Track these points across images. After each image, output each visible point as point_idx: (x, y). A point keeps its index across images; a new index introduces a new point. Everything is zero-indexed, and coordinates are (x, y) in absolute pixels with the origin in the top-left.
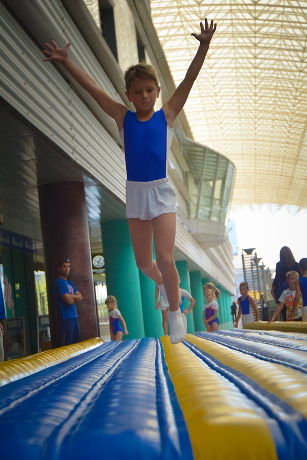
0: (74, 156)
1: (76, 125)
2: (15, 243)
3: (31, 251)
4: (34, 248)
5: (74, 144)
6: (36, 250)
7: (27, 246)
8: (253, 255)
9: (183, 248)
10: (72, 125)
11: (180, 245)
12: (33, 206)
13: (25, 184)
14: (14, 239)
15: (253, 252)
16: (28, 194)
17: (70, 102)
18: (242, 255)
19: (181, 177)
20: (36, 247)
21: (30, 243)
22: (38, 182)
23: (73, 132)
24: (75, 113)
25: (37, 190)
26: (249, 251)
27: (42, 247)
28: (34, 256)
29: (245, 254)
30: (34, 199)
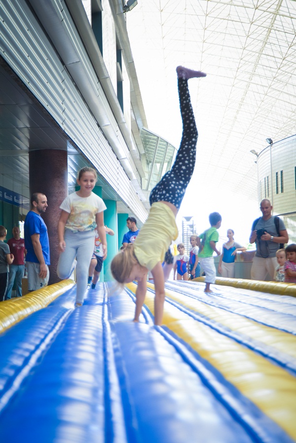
0: (63, 127)
1: (66, 100)
2: (6, 197)
3: (18, 204)
4: (21, 203)
5: (64, 116)
6: (22, 204)
7: (15, 200)
8: (190, 223)
9: (136, 212)
10: (63, 101)
11: (134, 210)
12: (23, 168)
13: (19, 149)
14: (5, 193)
15: (191, 220)
16: (20, 157)
17: (63, 81)
18: (183, 222)
19: (138, 157)
20: (22, 202)
21: (18, 199)
22: (30, 148)
23: (64, 106)
24: (66, 90)
25: (28, 154)
26: (188, 219)
27: (28, 203)
28: (20, 208)
29: (185, 220)
30: (24, 162)
